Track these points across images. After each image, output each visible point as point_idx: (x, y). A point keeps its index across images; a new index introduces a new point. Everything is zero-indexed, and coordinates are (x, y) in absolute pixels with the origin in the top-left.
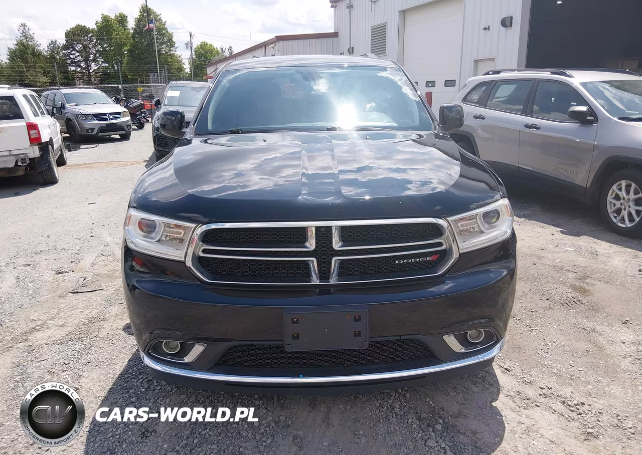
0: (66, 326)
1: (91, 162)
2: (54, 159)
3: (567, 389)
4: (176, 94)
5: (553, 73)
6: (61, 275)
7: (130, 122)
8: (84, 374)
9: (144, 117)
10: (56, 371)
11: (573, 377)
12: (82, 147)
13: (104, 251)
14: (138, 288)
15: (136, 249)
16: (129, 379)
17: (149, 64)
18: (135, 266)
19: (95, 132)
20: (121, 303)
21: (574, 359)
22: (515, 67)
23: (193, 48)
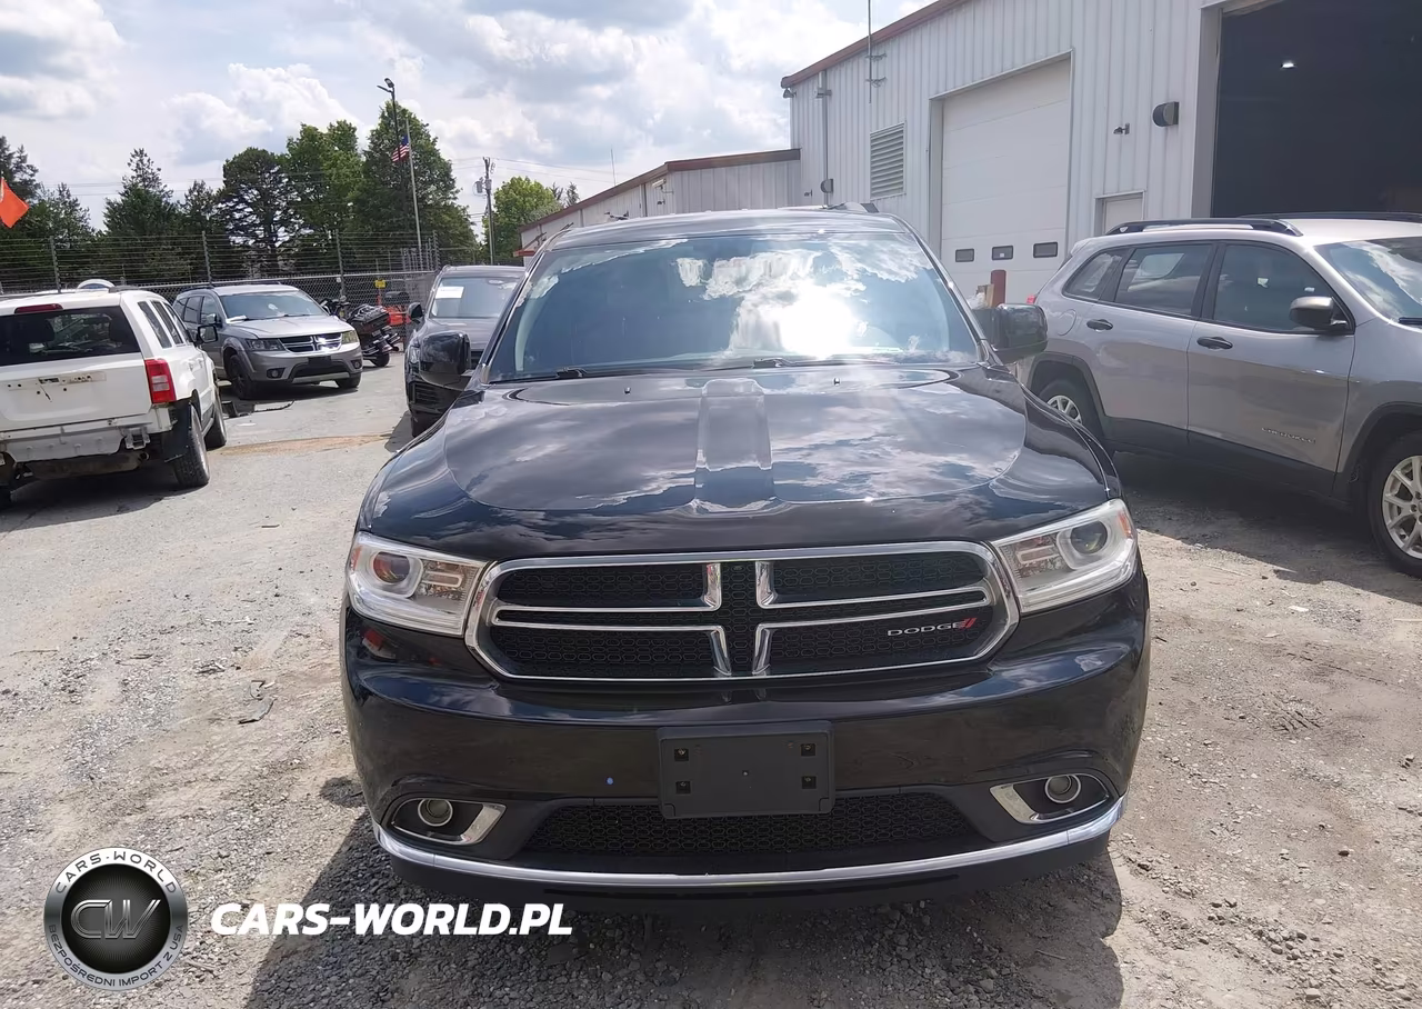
0: (223, 780)
1: (277, 438)
2: (200, 435)
3: (1270, 907)
4: (455, 292)
5: (1256, 227)
6: (213, 676)
7: (360, 354)
8: (259, 876)
9: (388, 341)
10: (203, 871)
11: (1284, 882)
12: (257, 407)
13: (302, 625)
14: (371, 694)
15: (369, 614)
16: (350, 885)
17: (400, 227)
18: (369, 648)
19: (285, 376)
20: (337, 732)
21: (1292, 845)
22: (1188, 216)
23: (493, 191)
